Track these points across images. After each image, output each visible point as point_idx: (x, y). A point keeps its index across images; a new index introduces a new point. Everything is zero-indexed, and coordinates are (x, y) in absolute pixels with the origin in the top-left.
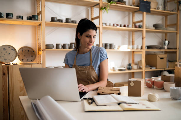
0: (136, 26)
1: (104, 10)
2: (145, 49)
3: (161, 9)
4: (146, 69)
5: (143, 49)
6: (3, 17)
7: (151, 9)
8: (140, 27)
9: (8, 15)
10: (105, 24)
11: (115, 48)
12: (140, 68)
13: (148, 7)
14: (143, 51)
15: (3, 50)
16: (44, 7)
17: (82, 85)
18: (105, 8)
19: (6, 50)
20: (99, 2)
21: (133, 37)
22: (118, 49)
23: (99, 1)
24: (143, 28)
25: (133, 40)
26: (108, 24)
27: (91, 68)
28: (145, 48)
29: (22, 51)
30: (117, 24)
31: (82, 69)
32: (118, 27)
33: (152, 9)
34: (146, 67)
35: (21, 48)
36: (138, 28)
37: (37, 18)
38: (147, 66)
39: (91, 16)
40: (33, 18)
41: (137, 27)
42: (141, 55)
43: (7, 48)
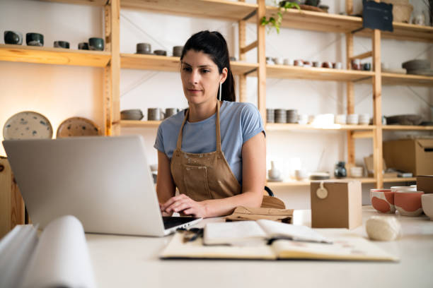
0: (357, 66)
1: (270, 24)
2: (381, 125)
3: (421, 22)
4: (384, 177)
5: (375, 124)
6: (20, 42)
7: (394, 23)
8: (365, 68)
9: (30, 38)
10: (274, 60)
11: (299, 122)
12: (371, 175)
13: (387, 18)
14: (376, 130)
15: (21, 123)
16: (119, 18)
17: (186, 197)
18: (272, 19)
19: (26, 123)
20: (256, 6)
21: (348, 94)
22: (308, 123)
23: (258, 2)
24: (374, 70)
25: (349, 102)
26: (281, 61)
27: (218, 159)
28: (382, 121)
29: (69, 128)
30: (305, 60)
31: (195, 161)
32: (309, 68)
33: (398, 21)
34: (386, 172)
35: (65, 122)
36: (361, 70)
37: (100, 46)
38: (390, 170)
39: (240, 44)
40: (90, 45)
41: (359, 67)
42: (371, 139)
43: (28, 118)
